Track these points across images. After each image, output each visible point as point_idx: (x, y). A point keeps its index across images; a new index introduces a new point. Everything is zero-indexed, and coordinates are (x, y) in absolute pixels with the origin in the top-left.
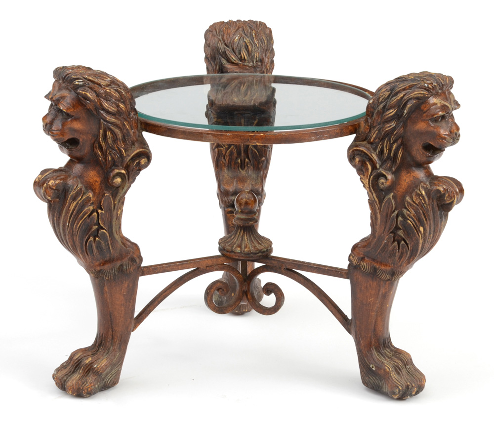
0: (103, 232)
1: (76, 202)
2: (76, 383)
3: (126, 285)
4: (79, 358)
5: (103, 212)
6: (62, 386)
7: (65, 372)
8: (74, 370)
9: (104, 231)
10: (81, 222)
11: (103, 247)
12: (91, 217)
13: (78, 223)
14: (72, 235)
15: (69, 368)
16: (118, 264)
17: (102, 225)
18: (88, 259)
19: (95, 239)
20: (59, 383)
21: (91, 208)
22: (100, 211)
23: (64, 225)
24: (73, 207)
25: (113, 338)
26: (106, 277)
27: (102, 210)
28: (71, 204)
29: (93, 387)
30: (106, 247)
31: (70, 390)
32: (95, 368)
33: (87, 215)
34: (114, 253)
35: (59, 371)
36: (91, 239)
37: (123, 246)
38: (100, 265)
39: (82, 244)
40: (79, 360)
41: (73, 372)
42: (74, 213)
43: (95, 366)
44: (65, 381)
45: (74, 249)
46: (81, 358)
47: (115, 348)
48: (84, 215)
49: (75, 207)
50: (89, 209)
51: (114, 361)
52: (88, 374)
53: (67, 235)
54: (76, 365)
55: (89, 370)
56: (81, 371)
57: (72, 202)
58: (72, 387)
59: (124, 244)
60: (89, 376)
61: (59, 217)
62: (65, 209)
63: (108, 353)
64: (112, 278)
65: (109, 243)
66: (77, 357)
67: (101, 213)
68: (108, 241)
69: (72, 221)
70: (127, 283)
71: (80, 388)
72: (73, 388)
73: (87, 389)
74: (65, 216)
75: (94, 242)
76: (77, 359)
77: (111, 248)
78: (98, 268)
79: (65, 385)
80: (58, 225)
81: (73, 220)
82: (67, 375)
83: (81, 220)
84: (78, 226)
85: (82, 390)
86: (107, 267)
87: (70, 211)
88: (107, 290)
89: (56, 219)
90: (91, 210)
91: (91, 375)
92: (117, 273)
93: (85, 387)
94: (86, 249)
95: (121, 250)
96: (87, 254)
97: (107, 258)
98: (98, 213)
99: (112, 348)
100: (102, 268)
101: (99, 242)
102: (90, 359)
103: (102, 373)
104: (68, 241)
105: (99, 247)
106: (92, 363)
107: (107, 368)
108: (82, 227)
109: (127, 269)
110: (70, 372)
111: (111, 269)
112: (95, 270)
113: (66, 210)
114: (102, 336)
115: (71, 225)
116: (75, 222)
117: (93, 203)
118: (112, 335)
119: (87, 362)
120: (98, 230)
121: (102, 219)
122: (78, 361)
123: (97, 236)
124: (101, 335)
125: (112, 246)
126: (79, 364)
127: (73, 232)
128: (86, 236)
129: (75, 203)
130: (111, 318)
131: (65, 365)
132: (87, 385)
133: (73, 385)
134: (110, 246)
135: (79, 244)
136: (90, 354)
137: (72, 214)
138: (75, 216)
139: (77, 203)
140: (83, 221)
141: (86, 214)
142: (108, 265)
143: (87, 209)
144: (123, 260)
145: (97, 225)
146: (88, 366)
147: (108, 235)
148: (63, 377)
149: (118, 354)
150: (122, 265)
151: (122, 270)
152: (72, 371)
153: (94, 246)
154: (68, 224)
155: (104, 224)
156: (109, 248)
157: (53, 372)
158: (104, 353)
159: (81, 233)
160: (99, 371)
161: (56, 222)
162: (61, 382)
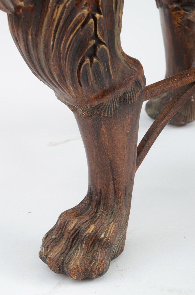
0: (103, 48)
1: (63, 5)
2: (81, 263)
3: (129, 120)
4: (76, 228)
5: (102, 16)
6: (60, 269)
7: (60, 249)
8: (72, 244)
9: (104, 46)
10: (71, 37)
11: (101, 70)
12: (86, 27)
13: (67, 40)
14: (59, 59)
15: (63, 242)
16: (121, 92)
17: (101, 38)
18: (80, 92)
19: (92, 61)
20: (55, 267)
21: (86, 11)
22: (97, 15)
23: (46, 46)
24: (58, 15)
25: (116, 193)
26: (104, 113)
27: (100, 13)
28: (54, 10)
29: (105, 265)
30: (105, 70)
31: (74, 274)
32: (103, 239)
33: (80, 24)
34: (116, 78)
35: (47, 247)
36: (88, 61)
37: (126, 65)
38: (97, 98)
39: (72, 71)
40: (76, 230)
41: (71, 248)
42: (61, 24)
43: (103, 236)
44: (63, 262)
45: (60, 80)
46: (79, 228)
47: (121, 205)
48: (76, 25)
49: (62, 13)
50: (83, 14)
51: (122, 223)
52: (94, 247)
53: (51, 61)
54: (72, 237)
55: (94, 243)
56: (83, 246)
57: (55, 6)
58: (76, 271)
59: (126, 63)
60: (97, 251)
61: (37, 34)
62: (46, 19)
63: (112, 214)
64: (113, 113)
65: (110, 63)
66: (72, 227)
67: (100, 18)
68: (107, 61)
69: (58, 38)
70: (130, 116)
71: (87, 269)
72: (78, 271)
73: (98, 270)
74: (46, 30)
75: (91, 64)
76: (73, 229)
77: (111, 72)
78: (96, 103)
79: (63, 268)
80: (36, 46)
81: (59, 35)
82: (63, 253)
83: (71, 33)
84: (68, 43)
85: (92, 271)
86: (107, 99)
87: (54, 20)
88: (105, 131)
89: (32, 38)
90: (86, 15)
91: (97, 248)
92: (118, 106)
93: (95, 267)
94: (79, 77)
95: (123, 72)
96: (80, 84)
97: (107, 86)
98: (95, 19)
99: (116, 206)
100: (101, 101)
101: (97, 65)
102: (92, 227)
103: (112, 243)
104: (52, 69)
105: (97, 73)
106: (96, 232)
107: (117, 235)
108: (73, 45)
109: (131, 98)
110: (67, 248)
111: (113, 101)
112: (91, 106)
113: (48, 20)
114: (101, 192)
115: (57, 44)
116: (62, 39)
117: (86, 5)
118: (115, 189)
119: (91, 232)
120: (95, 47)
121: (100, 27)
122: (75, 232)
123: (94, 55)
124: (99, 191)
125: (113, 68)
126: (76, 235)
127: (60, 54)
128: (79, 57)
129: (61, 7)
130: (111, 167)
131: (55, 239)
132: (97, 264)
133: (77, 267)
134: (110, 68)
135: (69, 72)
136: (88, 219)
137: (57, 27)
138: (62, 29)
139: (65, 7)
140: (75, 34)
141: (79, 22)
142: (108, 96)
143: (79, 14)
144: (127, 86)
145: (94, 39)
146: (92, 237)
147: (108, 52)
148: (59, 257)
149: (125, 213)
150: (125, 94)
151: (125, 100)
152: (69, 246)
153: (91, 72)
154: (52, 43)
155: (103, 36)
156: (109, 71)
157: (39, 250)
158: (107, 215)
159: (71, 55)
160: (110, 242)
161: (32, 41)
162: (58, 264)
